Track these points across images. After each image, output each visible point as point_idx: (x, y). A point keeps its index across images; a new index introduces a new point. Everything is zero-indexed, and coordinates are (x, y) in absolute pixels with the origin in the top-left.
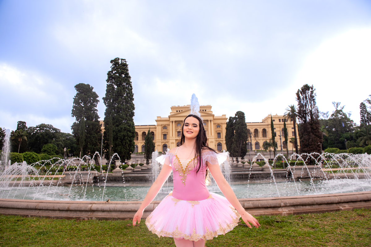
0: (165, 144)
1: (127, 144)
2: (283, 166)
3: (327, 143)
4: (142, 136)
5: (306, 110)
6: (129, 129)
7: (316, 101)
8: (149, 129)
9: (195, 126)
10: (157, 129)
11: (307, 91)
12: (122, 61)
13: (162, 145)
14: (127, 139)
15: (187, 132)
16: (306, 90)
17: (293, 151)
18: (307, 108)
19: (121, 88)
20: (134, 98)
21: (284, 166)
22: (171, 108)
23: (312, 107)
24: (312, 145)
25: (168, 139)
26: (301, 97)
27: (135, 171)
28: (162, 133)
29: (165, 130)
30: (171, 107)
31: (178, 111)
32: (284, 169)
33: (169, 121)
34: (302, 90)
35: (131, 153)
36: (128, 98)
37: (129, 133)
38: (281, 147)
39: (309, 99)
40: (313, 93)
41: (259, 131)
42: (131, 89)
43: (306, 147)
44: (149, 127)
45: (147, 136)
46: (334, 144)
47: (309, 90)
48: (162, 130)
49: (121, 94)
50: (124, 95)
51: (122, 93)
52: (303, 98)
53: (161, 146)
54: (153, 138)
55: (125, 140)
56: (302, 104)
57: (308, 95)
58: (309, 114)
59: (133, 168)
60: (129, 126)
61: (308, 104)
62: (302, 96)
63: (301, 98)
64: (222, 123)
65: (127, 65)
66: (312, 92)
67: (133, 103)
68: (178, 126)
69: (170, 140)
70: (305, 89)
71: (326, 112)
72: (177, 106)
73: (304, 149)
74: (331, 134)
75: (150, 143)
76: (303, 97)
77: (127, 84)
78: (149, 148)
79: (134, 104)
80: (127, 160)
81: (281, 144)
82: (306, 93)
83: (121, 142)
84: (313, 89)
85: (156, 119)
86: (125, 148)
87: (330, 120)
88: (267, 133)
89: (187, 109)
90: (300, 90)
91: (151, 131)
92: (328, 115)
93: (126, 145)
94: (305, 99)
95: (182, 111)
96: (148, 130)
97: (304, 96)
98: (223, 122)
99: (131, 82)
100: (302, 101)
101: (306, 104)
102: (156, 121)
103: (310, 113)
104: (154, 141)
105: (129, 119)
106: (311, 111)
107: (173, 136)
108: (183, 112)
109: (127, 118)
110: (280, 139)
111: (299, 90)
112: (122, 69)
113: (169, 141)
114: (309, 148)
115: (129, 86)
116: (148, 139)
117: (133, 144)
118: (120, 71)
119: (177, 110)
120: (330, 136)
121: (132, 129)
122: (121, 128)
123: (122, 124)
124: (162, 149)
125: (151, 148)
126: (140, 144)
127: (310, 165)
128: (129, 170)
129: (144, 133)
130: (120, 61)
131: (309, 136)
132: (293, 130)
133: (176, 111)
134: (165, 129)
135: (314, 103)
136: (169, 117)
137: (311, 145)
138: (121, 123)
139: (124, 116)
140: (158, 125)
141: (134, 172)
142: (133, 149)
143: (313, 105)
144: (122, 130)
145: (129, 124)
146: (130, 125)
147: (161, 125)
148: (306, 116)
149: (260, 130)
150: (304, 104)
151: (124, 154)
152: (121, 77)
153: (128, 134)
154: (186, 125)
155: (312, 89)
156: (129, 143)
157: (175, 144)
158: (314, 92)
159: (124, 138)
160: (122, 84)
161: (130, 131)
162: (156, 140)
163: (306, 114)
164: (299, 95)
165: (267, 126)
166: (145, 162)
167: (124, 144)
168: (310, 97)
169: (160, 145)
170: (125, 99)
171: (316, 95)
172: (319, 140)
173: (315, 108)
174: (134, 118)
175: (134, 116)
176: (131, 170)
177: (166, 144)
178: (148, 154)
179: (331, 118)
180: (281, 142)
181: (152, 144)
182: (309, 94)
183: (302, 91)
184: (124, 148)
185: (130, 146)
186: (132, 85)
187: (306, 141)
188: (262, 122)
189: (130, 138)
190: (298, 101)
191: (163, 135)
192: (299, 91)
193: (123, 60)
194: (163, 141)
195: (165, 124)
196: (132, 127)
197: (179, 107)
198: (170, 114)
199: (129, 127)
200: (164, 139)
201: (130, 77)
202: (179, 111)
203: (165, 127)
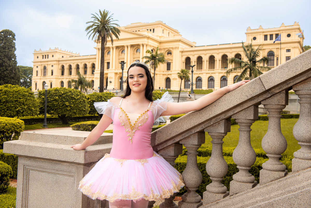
9: (141, 76)
15: (134, 85)
64: (172, 48)
98: (174, 47)
154: (130, 78)
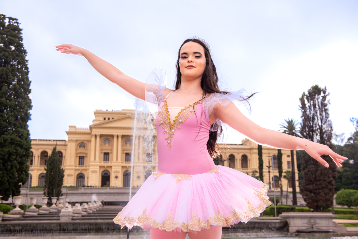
0: (81, 173)
1: (15, 169)
2: (274, 212)
3: (341, 182)
4: (41, 158)
5: (313, 126)
6: (19, 141)
7: (329, 112)
8: (55, 146)
9: (198, 56)
10: (68, 147)
11: (317, 95)
12: (11, 21)
13: (76, 175)
14: (15, 159)
15: (186, 67)
16: (315, 94)
17: (287, 191)
18: (315, 123)
19: (8, 69)
20: (31, 90)
21: (276, 213)
22: (95, 113)
23: (324, 121)
24: (320, 180)
25: (87, 165)
26: (307, 104)
27: (27, 217)
28: (77, 154)
29: (82, 150)
30: (95, 111)
31: (107, 119)
32: (276, 218)
33: (90, 134)
34: (309, 93)
35: (20, 185)
36: (20, 89)
37: (19, 149)
38: (270, 185)
39: (319, 108)
40: (325, 100)
41: (236, 159)
42: (27, 73)
43: (311, 183)
44: (55, 143)
45: (50, 157)
46: (351, 184)
47: (320, 94)
48: (77, 149)
49: (7, 79)
50: (13, 83)
51: (10, 78)
52: (309, 107)
53: (73, 177)
54: (61, 162)
55: (11, 161)
56: (308, 116)
57: (318, 102)
58: (317, 132)
59: (22, 211)
60: (20, 137)
61: (317, 116)
62: (309, 102)
63: (307, 106)
65: (21, 30)
66: (324, 98)
67: (29, 97)
68: (105, 143)
69: (91, 167)
70: (313, 92)
71: (341, 134)
72: (104, 110)
73: (308, 187)
74: (348, 169)
75: (55, 169)
76: (311, 105)
77: (19, 63)
78: (53, 179)
79: (30, 100)
80: (12, 196)
81: (270, 180)
82: (315, 98)
83: (4, 165)
84: (327, 93)
85: (68, 130)
86: (11, 175)
87: (346, 146)
88: (248, 161)
89: (122, 116)
90: (307, 93)
91: (57, 150)
92: (344, 138)
93: (12, 171)
94: (312, 108)
95: (113, 118)
96: (52, 148)
97: (312, 103)
99: (27, 61)
100: (308, 111)
101: (313, 115)
102: (68, 133)
103: (319, 130)
104: (62, 167)
105: (20, 124)
106: (321, 128)
107: (95, 159)
108: (114, 120)
109: (18, 123)
110: (269, 172)
111: (304, 93)
112: (10, 35)
113: (88, 168)
114: (316, 185)
115: (22, 68)
116: (53, 162)
117: (25, 168)
118: (6, 39)
119: (105, 117)
120: (345, 171)
121: (25, 142)
122: (5, 140)
123: (6, 133)
124: (76, 181)
125: (57, 179)
126: (36, 171)
127: (317, 211)
128: (16, 214)
129: (44, 154)
130: (7, 21)
131: (316, 166)
132: (290, 159)
133: (103, 119)
134: (82, 148)
135: (326, 115)
136: (91, 128)
137: (318, 181)
138: (5, 131)
139: (12, 119)
140: (70, 141)
141: (25, 217)
142: (25, 177)
143: (324, 117)
144: (7, 143)
145: (21, 133)
146: (22, 135)
147: (76, 141)
148: (313, 135)
149: (238, 157)
150: (311, 116)
151: (7, 186)
152: (9, 50)
153: (17, 150)
155: (324, 92)
156: (18, 166)
157: (98, 174)
158: (328, 98)
159: (9, 158)
160: (11, 61)
161: (21, 146)
162: (65, 165)
163: (313, 131)
164: (304, 101)
165: (249, 151)
166: (46, 201)
167: (9, 167)
168: (320, 105)
169: (71, 175)
170: (15, 89)
171: (330, 102)
172: (331, 174)
173: (327, 123)
174: (29, 123)
175: (31, 120)
176: (19, 214)
177: (83, 174)
178: (51, 188)
179: (347, 144)
180: (269, 176)
181: (59, 172)
182: (320, 100)
183: (308, 95)
184: (8, 175)
185: (20, 172)
186: (28, 66)
187: (312, 174)
188: (242, 144)
189: (20, 157)
190: (302, 111)
191: (78, 158)
192: (305, 95)
193: (13, 19)
194: (78, 168)
195: (82, 139)
196: (26, 139)
197: (107, 113)
198: (92, 123)
199: (19, 139)
200: (79, 164)
201: (25, 52)
202: (109, 119)
203: (82, 145)
